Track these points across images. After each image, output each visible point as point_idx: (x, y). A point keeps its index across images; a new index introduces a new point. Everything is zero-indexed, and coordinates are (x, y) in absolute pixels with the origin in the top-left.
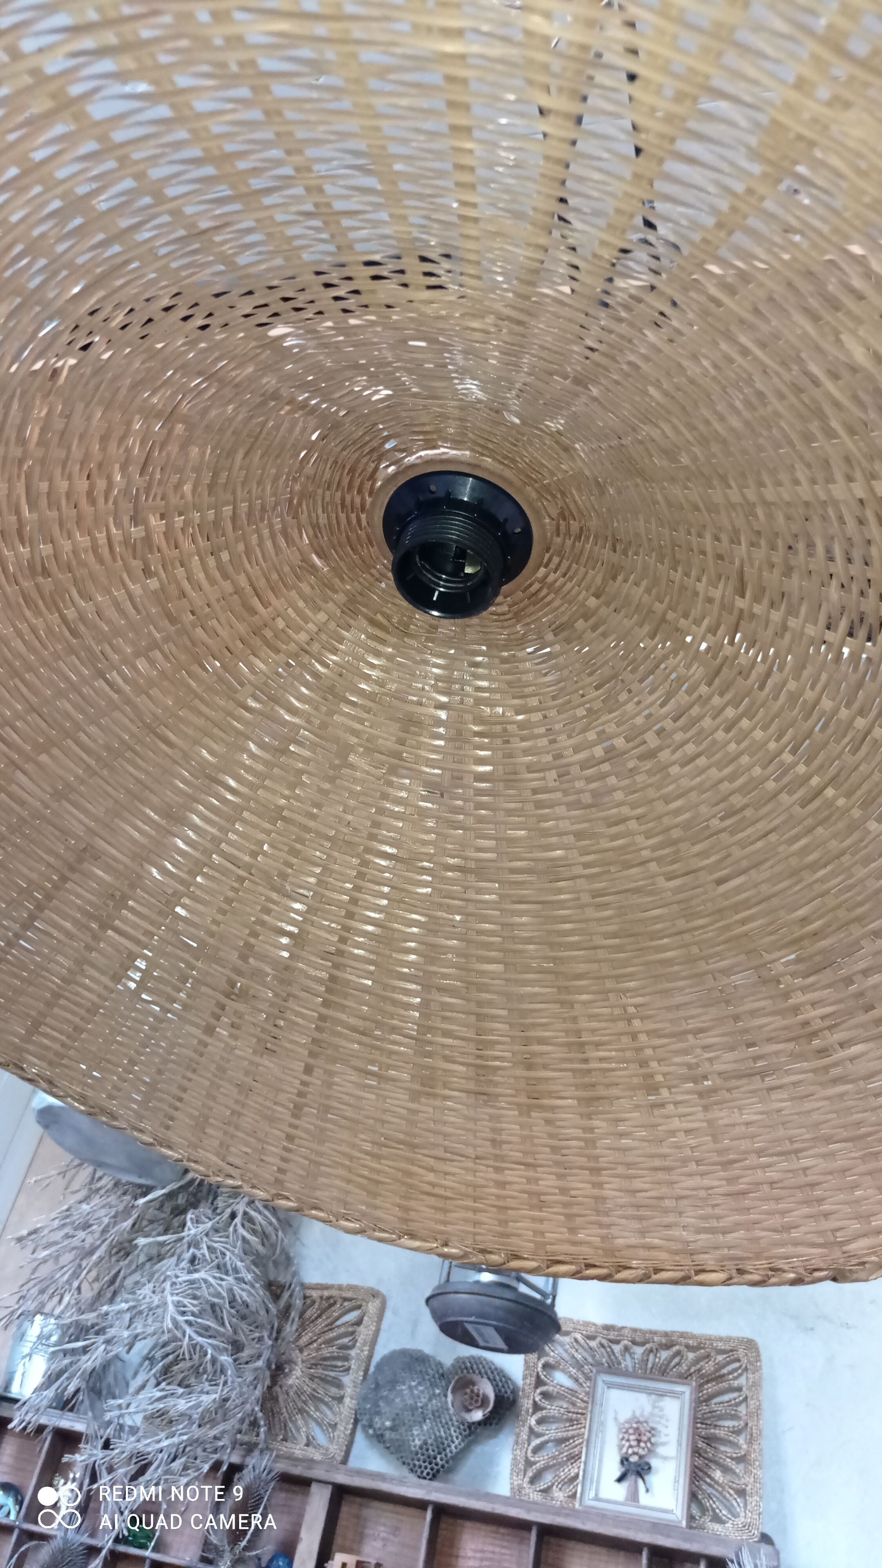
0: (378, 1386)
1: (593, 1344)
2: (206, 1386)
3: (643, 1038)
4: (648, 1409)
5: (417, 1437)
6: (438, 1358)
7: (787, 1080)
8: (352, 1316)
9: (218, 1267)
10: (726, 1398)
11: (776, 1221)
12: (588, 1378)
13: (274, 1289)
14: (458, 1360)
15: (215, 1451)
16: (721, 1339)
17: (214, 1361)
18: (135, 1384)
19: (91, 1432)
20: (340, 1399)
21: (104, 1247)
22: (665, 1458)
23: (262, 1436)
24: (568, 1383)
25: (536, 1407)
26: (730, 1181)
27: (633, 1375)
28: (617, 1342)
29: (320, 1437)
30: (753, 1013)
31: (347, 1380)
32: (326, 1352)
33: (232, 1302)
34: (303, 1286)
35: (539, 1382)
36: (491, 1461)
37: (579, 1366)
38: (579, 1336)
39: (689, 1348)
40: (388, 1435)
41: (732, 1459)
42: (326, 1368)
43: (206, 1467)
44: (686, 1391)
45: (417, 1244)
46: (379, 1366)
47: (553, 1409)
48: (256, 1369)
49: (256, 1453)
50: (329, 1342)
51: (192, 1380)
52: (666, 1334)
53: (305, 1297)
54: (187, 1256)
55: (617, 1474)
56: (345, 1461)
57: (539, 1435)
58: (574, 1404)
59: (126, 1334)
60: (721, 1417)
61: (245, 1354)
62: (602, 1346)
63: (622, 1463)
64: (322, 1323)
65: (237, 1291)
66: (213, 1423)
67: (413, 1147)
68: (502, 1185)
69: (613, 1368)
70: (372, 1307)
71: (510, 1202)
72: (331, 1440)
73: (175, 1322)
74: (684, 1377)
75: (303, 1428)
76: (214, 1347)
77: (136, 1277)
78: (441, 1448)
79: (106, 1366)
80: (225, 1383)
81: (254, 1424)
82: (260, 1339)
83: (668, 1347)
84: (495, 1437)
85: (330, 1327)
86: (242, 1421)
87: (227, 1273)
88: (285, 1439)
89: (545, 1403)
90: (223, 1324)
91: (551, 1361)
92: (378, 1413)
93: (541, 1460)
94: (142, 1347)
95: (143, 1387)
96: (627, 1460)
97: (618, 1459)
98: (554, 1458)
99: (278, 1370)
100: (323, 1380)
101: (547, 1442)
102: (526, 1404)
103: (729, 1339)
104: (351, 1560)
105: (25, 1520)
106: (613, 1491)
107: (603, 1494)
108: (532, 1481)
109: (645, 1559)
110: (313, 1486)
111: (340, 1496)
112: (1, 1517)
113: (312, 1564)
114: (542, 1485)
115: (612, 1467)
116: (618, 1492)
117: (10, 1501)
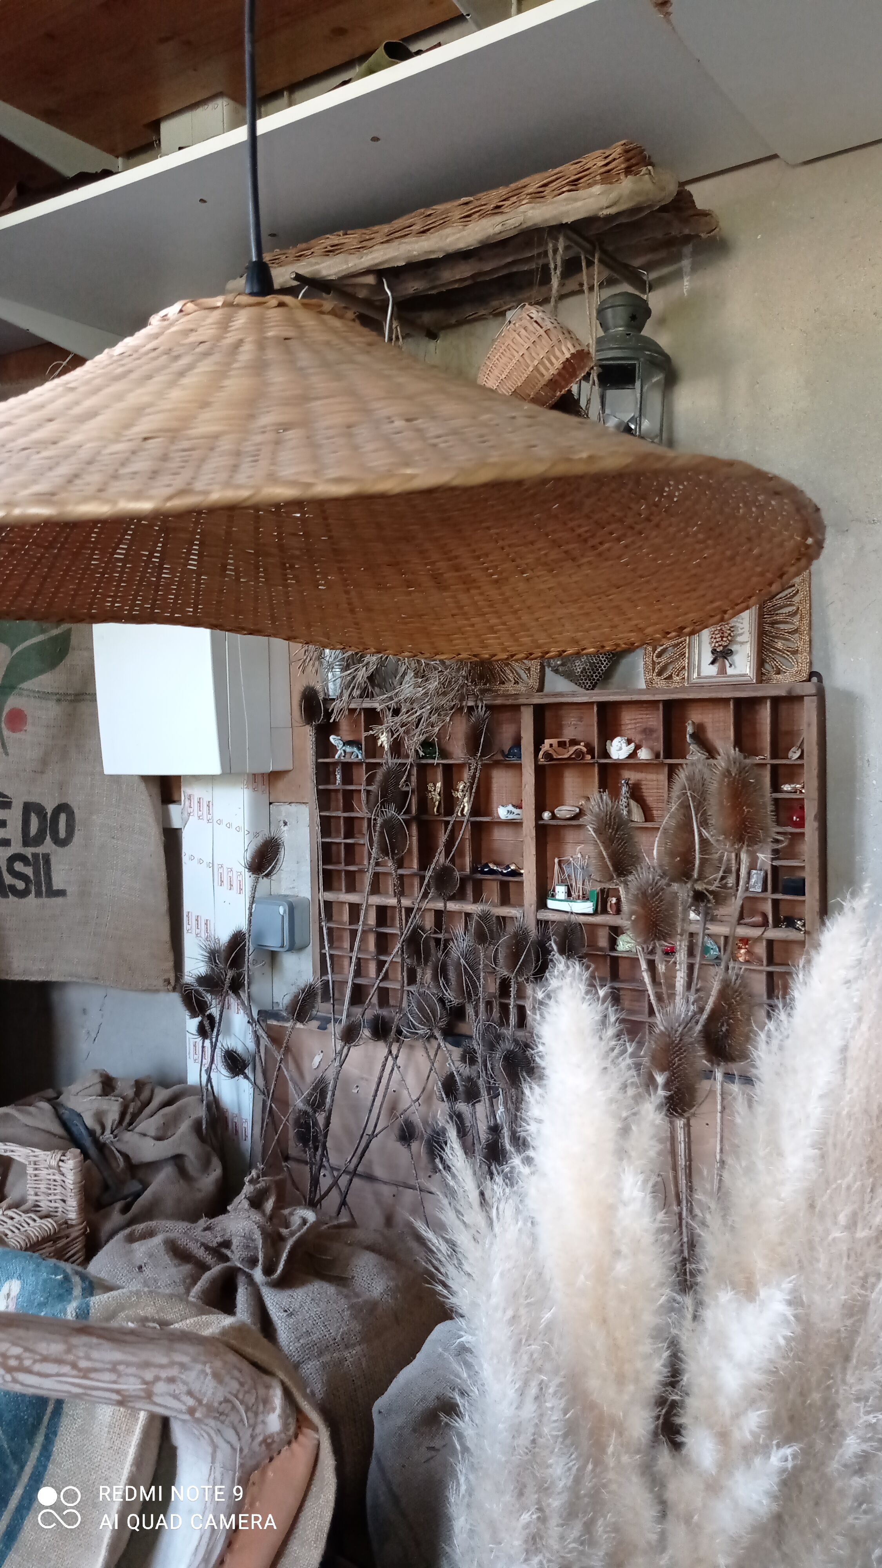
3: (507, 548)
5: (579, 667)
7: (586, 560)
15: (451, 708)
22: (742, 643)
29: (524, 677)
30: (553, 531)
36: (633, 667)
40: (560, 669)
41: (789, 633)
43: (448, 717)
55: (711, 659)
56: (541, 688)
60: (781, 608)
63: (713, 653)
72: (530, 677)
75: (510, 675)
78: (595, 668)
84: (632, 657)
88: (500, 684)
93: (664, 660)
96: (715, 650)
97: (710, 651)
98: (671, 658)
104: (554, 741)
105: (367, 756)
106: (709, 670)
107: (702, 674)
108: (660, 674)
109: (732, 707)
110: (522, 708)
111: (540, 711)
112: (353, 759)
113: (532, 749)
114: (665, 675)
115: (708, 657)
116: (713, 670)
117: (355, 749)
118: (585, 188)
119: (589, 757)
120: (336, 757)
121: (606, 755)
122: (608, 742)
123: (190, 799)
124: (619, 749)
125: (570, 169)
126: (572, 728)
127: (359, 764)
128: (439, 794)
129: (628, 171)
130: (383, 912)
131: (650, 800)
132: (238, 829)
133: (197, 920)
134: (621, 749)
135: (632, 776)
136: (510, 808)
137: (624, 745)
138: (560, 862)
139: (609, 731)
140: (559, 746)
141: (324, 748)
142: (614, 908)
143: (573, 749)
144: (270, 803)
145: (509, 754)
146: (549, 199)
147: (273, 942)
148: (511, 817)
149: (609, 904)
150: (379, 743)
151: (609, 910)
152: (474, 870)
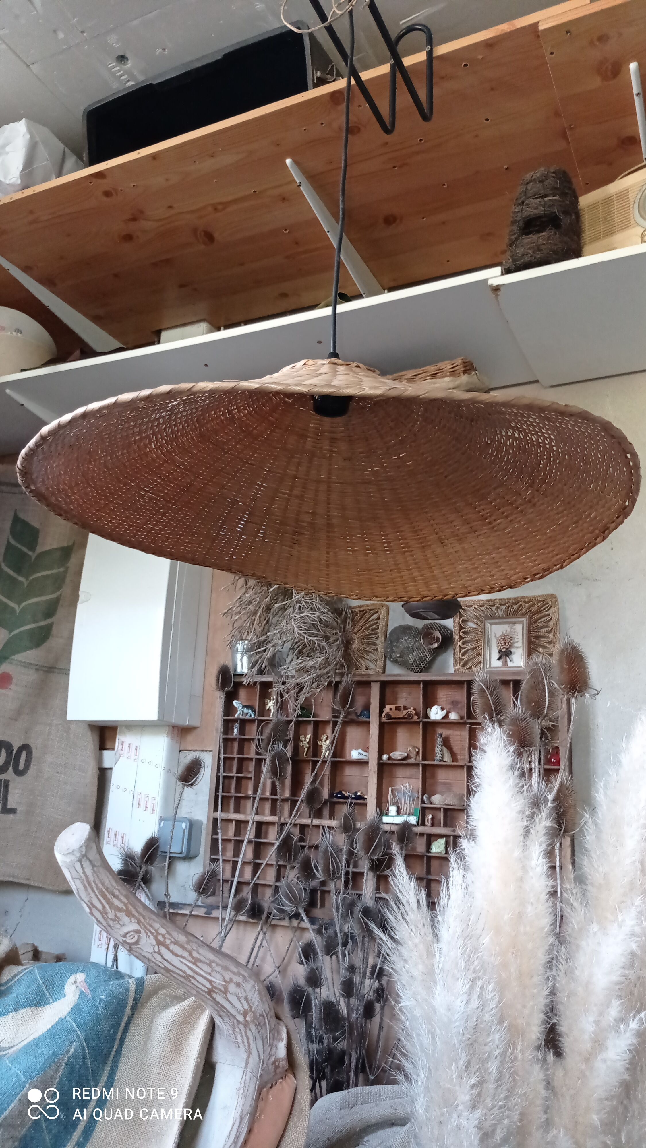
0: (391, 642)
1: (483, 608)
2: (319, 655)
3: (435, 526)
4: (509, 630)
5: (411, 658)
6: (416, 626)
7: (483, 532)
8: (375, 616)
9: (311, 609)
10: (543, 619)
11: (488, 574)
12: (482, 622)
13: (338, 612)
14: (424, 625)
15: (328, 678)
16: (539, 596)
17: (319, 645)
18: (288, 661)
19: (276, 680)
20: (377, 650)
21: (260, 610)
22: (518, 647)
23: (346, 669)
24: (475, 626)
25: (461, 638)
26: (472, 564)
27: (502, 618)
28: (494, 606)
29: (372, 666)
30: (467, 514)
31: (378, 642)
32: (367, 632)
33: (321, 621)
34: (350, 608)
35: (461, 628)
36: (445, 663)
37: (477, 618)
38: (476, 607)
39: (526, 602)
40: (399, 659)
42: (368, 639)
43: (326, 684)
44: (525, 620)
45: (379, 599)
46: (391, 633)
47: (468, 637)
48: (337, 645)
49: (345, 676)
50: (367, 628)
51: (312, 654)
52: (515, 598)
53: (352, 612)
54: (297, 607)
55: (498, 657)
56: (384, 672)
57: (464, 648)
58: (477, 634)
59: (280, 641)
60: (541, 628)
61: (331, 640)
62: (487, 608)
63: (499, 653)
64: (362, 622)
65: (321, 617)
66: (325, 668)
67: (369, 570)
68: (402, 577)
69: (493, 617)
70: (383, 611)
71: (405, 582)
72: (376, 666)
73: (299, 634)
74: (524, 615)
75: (363, 663)
76: (317, 640)
77: (276, 618)
78: (422, 660)
79: (274, 655)
80: (326, 652)
81: (343, 666)
82: (336, 633)
83: (516, 604)
84: (446, 652)
85: (366, 622)
86: (336, 665)
87: (316, 611)
88: (357, 669)
89: (465, 636)
90: (319, 631)
91: (465, 618)
92: (394, 652)
93: (466, 657)
94: (288, 645)
95: (292, 660)
96: (501, 651)
97: (497, 651)
98: (471, 656)
99: (347, 643)
100: (368, 643)
101: (468, 650)
102: (457, 637)
103: (543, 595)
104: (393, 707)
105: (259, 716)
106: (496, 663)
107: (492, 666)
108: (463, 666)
109: (511, 686)
110: (372, 684)
111: (384, 685)
112: (248, 717)
113: (378, 711)
114: (468, 667)
115: (495, 655)
116: (499, 664)
117: (250, 711)
118: (440, 378)
119: (416, 717)
120: (236, 715)
121: (426, 716)
122: (428, 709)
123: (122, 745)
124: (436, 714)
125: (432, 369)
126: (404, 700)
127: (252, 721)
128: (308, 743)
129: (465, 372)
130: (261, 827)
131: (456, 749)
132: (157, 766)
133: (116, 834)
134: (437, 713)
135: (445, 732)
136: (360, 751)
137: (439, 711)
138: (392, 790)
139: (429, 702)
140: (396, 709)
141: (229, 709)
142: (430, 821)
143: (405, 712)
144: (180, 751)
145: (361, 715)
146: (418, 382)
147: (176, 848)
148: (360, 757)
149: (426, 819)
150: (268, 707)
151: (426, 823)
152: (331, 795)
